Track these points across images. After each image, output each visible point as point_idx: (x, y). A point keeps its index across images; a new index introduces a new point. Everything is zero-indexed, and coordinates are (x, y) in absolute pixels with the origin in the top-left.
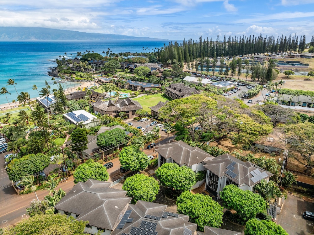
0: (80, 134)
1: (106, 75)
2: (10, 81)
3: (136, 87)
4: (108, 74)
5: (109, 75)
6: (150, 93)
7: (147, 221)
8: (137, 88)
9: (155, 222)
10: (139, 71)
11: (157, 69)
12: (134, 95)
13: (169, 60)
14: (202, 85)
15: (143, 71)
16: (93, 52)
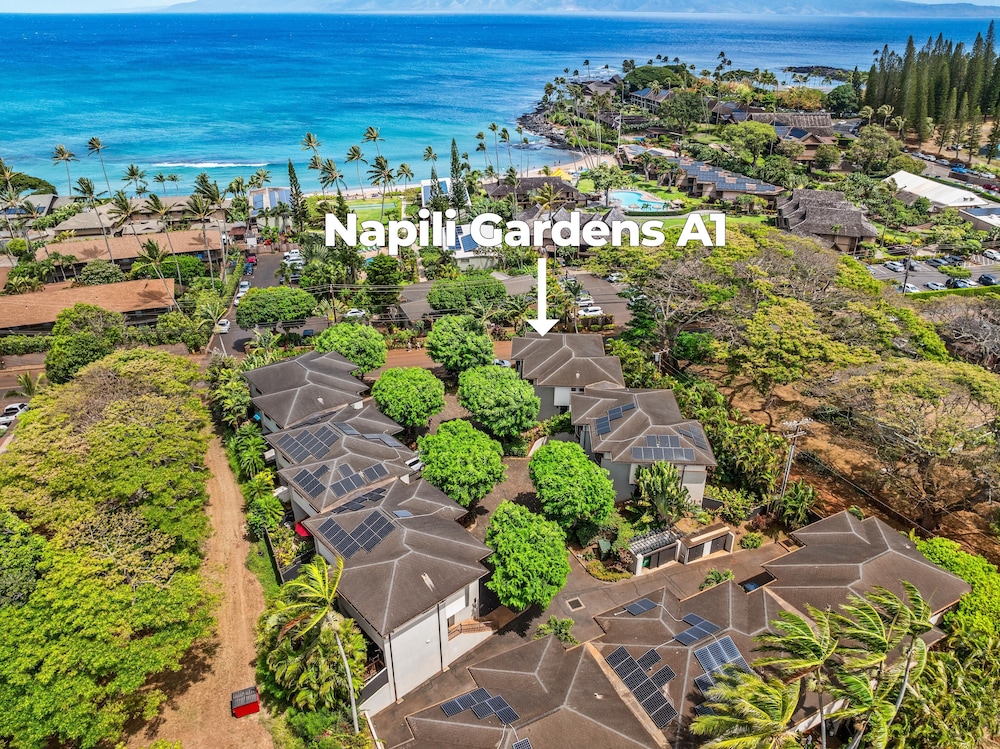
0: (380, 267)
1: (657, 139)
2: (369, 132)
3: (700, 186)
4: (663, 136)
5: (665, 139)
6: (733, 209)
7: (334, 432)
8: (702, 188)
9: (338, 435)
10: (734, 137)
11: (810, 134)
12: (680, 209)
13: (868, 107)
14: (931, 210)
15: (749, 136)
16: (677, 60)
